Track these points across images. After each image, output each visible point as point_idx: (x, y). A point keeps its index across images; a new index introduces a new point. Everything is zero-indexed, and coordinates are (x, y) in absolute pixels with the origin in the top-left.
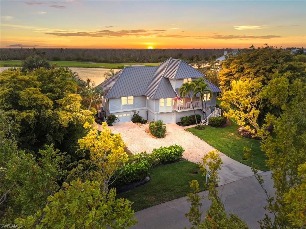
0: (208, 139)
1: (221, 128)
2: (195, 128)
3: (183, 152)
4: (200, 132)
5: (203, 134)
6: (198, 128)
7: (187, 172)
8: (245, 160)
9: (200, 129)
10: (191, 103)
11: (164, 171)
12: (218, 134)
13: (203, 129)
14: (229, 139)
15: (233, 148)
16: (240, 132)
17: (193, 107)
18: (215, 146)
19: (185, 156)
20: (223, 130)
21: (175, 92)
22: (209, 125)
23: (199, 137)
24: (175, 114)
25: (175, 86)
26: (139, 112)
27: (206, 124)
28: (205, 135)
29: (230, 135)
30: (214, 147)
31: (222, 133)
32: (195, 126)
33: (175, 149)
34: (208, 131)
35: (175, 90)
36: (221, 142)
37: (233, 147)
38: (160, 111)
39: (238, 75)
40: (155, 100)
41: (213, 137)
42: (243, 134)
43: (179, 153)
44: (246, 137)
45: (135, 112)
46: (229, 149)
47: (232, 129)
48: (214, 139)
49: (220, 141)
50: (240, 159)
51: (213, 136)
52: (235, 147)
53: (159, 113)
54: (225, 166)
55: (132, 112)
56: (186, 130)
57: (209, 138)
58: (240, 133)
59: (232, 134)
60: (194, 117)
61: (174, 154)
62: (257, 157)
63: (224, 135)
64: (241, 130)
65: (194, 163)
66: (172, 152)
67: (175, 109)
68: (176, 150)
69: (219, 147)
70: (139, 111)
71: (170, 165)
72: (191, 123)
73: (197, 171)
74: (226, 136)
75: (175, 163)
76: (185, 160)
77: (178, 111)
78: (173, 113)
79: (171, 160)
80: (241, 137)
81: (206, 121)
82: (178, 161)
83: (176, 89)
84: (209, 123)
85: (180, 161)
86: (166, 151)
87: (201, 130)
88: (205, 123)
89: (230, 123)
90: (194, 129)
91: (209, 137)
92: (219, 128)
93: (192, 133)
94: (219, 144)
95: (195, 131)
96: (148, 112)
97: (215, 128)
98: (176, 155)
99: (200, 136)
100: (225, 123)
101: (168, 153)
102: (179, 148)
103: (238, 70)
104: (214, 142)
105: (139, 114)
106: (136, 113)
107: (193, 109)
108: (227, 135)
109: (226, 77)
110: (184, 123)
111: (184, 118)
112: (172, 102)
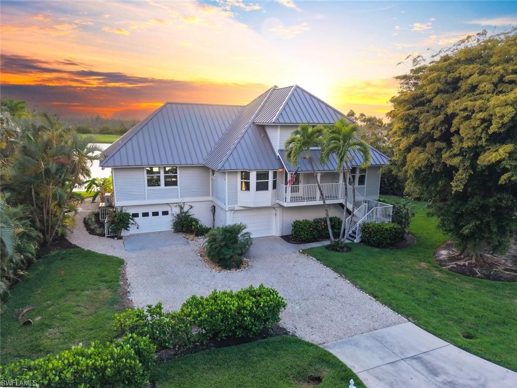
0: (359, 275)
1: (392, 249)
2: (327, 247)
3: (283, 309)
4: (338, 257)
5: (346, 263)
6: (333, 248)
7: (287, 376)
8: (471, 340)
9: (338, 251)
10: (317, 187)
11: (211, 368)
12: (384, 265)
13: (347, 251)
14: (415, 276)
15: (430, 301)
16: (441, 261)
17: (322, 197)
18: (379, 294)
19: (286, 320)
20: (399, 254)
21: (279, 159)
22: (361, 242)
23: (336, 269)
24: (278, 214)
25: (278, 143)
26: (191, 207)
27: (355, 241)
28: (352, 266)
29: (416, 266)
30: (375, 297)
31: (394, 262)
32: (327, 243)
33: (254, 300)
34: (359, 255)
35: (278, 154)
36: (395, 284)
37: (429, 299)
38: (240, 204)
39: (443, 99)
40: (227, 175)
41: (372, 270)
42: (453, 265)
43: (265, 313)
44: (461, 274)
45: (182, 208)
46: (419, 305)
47: (421, 254)
48: (375, 276)
49: (390, 280)
50: (457, 335)
51: (373, 268)
52: (436, 298)
53: (237, 208)
54: (413, 358)
55: (173, 208)
56: (304, 252)
57: (362, 272)
58: (441, 263)
59: (423, 264)
60: (326, 222)
61: (251, 314)
62: (508, 330)
63: (402, 267)
64: (444, 256)
65: (312, 345)
66: (244, 308)
67: (277, 201)
68: (257, 302)
69: (388, 298)
70: (193, 204)
71: (235, 348)
72: (316, 236)
73: (319, 375)
74: (408, 270)
75: (254, 343)
76: (287, 333)
77: (285, 205)
78: (274, 212)
79: (239, 333)
80: (448, 274)
81: (354, 232)
82: (265, 338)
83: (281, 151)
84: (361, 237)
85: (271, 336)
86: (224, 304)
87: (343, 252)
88: (352, 237)
89: (414, 240)
90: (325, 249)
91: (363, 270)
92: (388, 250)
93: (318, 260)
94: (389, 290)
95: (326, 254)
96: (215, 207)
97: (376, 250)
98: (257, 317)
99: (339, 266)
100: (403, 239)
101: (231, 309)
102: (269, 296)
103: (442, 87)
104: (376, 282)
105: (191, 212)
106: (185, 210)
107: (321, 203)
108: (409, 267)
109: (409, 109)
110: (300, 235)
111: (301, 223)
112: (271, 181)
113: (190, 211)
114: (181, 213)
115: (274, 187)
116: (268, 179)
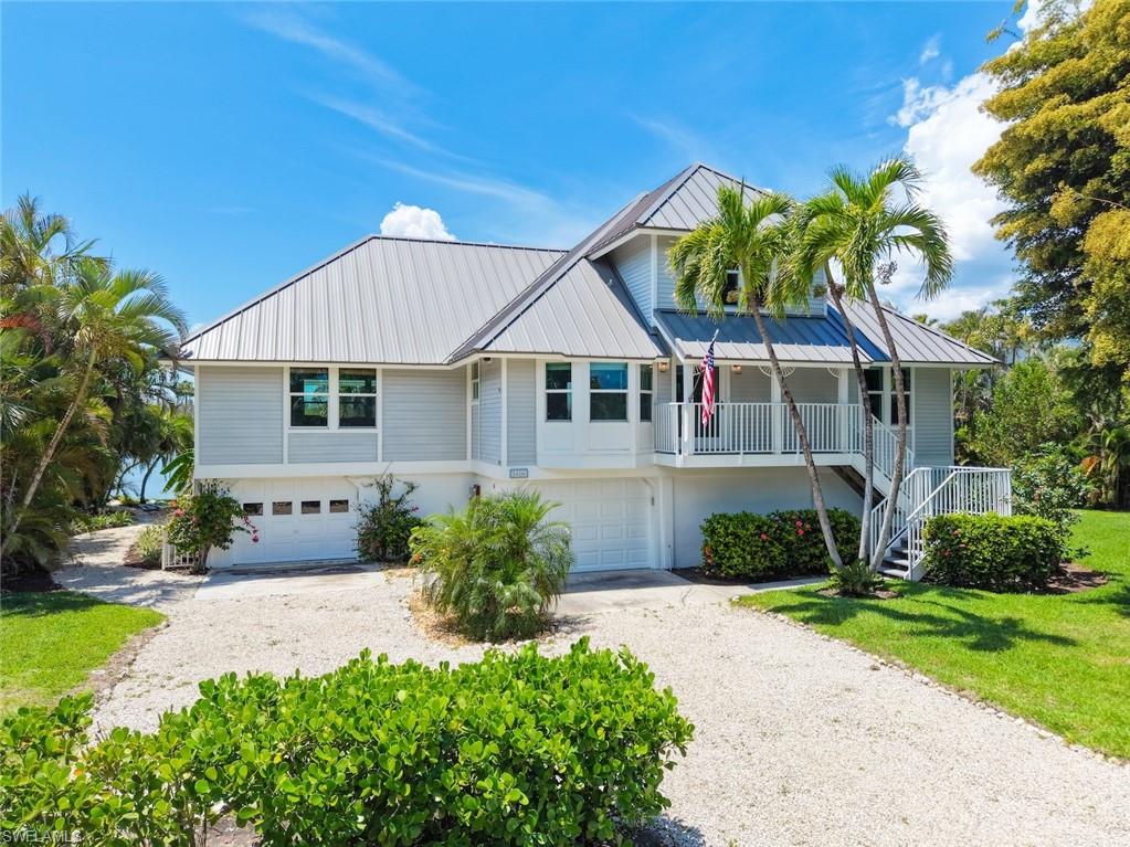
2: (821, 591)
6: (839, 589)
9: (860, 596)
21: (658, 333)
24: (660, 497)
25: (654, 292)
26: (412, 488)
27: (907, 576)
35: (654, 321)
38: (544, 462)
40: (504, 374)
45: (385, 490)
53: (535, 473)
55: (362, 490)
56: (745, 602)
67: (656, 459)
70: (416, 481)
77: (680, 464)
78: (648, 493)
87: (875, 597)
88: (894, 566)
96: (479, 488)
106: (394, 495)
110: (731, 558)
111: (730, 520)
112: (633, 392)
113: (408, 498)
114: (383, 505)
115: (646, 414)
116: (625, 387)
